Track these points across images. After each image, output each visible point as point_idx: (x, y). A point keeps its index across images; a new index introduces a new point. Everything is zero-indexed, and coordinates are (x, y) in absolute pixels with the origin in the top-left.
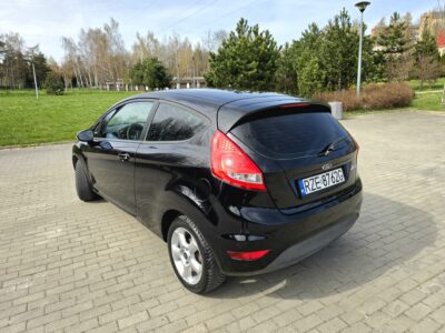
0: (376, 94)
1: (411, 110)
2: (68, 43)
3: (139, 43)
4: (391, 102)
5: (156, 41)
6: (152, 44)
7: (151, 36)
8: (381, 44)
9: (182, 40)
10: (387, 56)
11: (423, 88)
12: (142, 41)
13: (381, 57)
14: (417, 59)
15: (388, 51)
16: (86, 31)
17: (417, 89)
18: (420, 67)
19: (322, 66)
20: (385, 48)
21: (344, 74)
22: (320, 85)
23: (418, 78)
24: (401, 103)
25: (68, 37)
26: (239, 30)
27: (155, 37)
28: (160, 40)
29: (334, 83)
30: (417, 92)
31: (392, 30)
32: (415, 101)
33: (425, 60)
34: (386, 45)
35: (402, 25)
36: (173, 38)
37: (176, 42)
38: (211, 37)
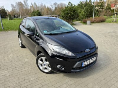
0: (97, 19)
1: (105, 23)
2: (12, 5)
3: (31, 5)
4: (100, 21)
5: (36, 5)
6: (35, 6)
7: (35, 4)
8: (98, 7)
9: (44, 5)
10: (99, 10)
11: (107, 18)
12: (32, 5)
13: (97, 10)
14: (106, 11)
15: (99, 9)
16: (17, 2)
17: (106, 18)
18: (107, 13)
19: (85, 13)
20: (98, 8)
21: (90, 14)
22: (85, 17)
23: (106, 16)
24: (103, 21)
25: (12, 4)
26: (69, 4)
27: (36, 4)
28: (38, 5)
29: (88, 16)
30: (106, 19)
31: (100, 3)
32: (106, 21)
33: (108, 11)
34: (99, 7)
35: (103, 2)
36: (41, 4)
37: (42, 5)
38: (53, 4)
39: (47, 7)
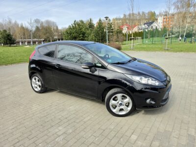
14: (117, 35)
23: (118, 41)
33: (120, 35)
35: (112, 23)
36: (7, 20)
37: (10, 22)
38: (32, 21)
39: (20, 26)
